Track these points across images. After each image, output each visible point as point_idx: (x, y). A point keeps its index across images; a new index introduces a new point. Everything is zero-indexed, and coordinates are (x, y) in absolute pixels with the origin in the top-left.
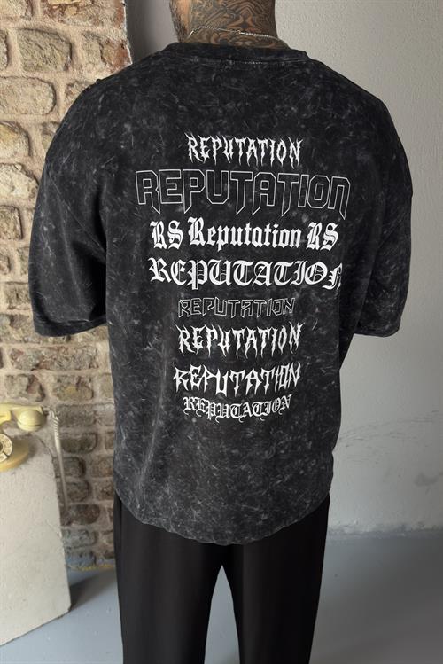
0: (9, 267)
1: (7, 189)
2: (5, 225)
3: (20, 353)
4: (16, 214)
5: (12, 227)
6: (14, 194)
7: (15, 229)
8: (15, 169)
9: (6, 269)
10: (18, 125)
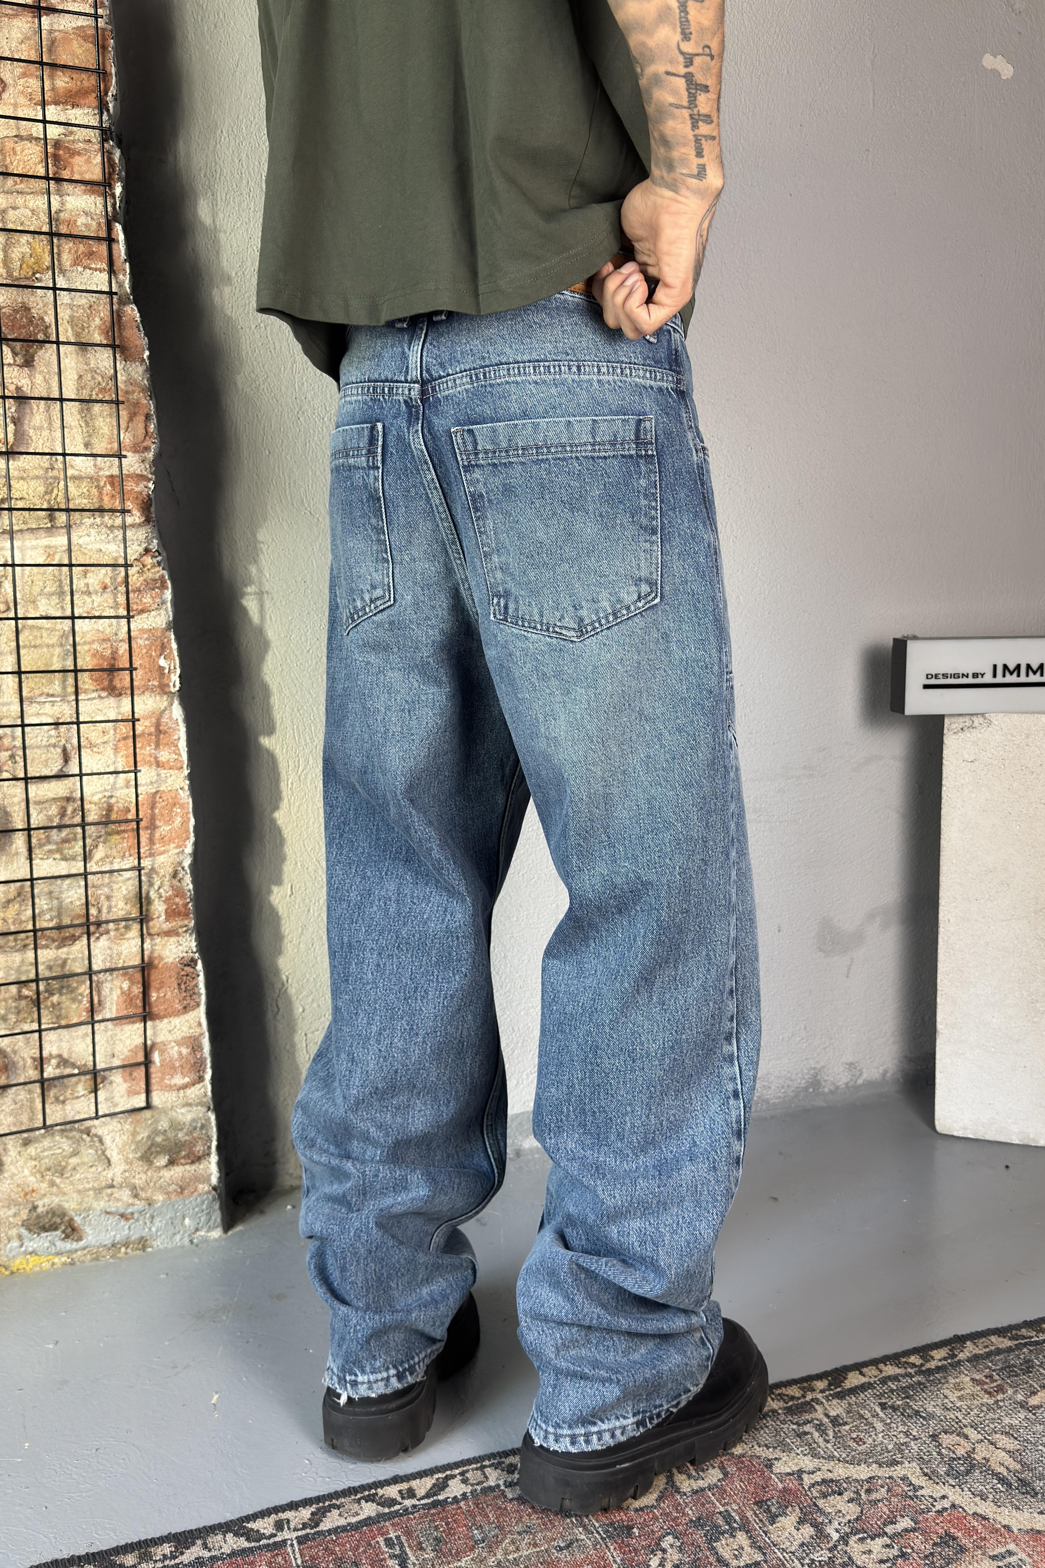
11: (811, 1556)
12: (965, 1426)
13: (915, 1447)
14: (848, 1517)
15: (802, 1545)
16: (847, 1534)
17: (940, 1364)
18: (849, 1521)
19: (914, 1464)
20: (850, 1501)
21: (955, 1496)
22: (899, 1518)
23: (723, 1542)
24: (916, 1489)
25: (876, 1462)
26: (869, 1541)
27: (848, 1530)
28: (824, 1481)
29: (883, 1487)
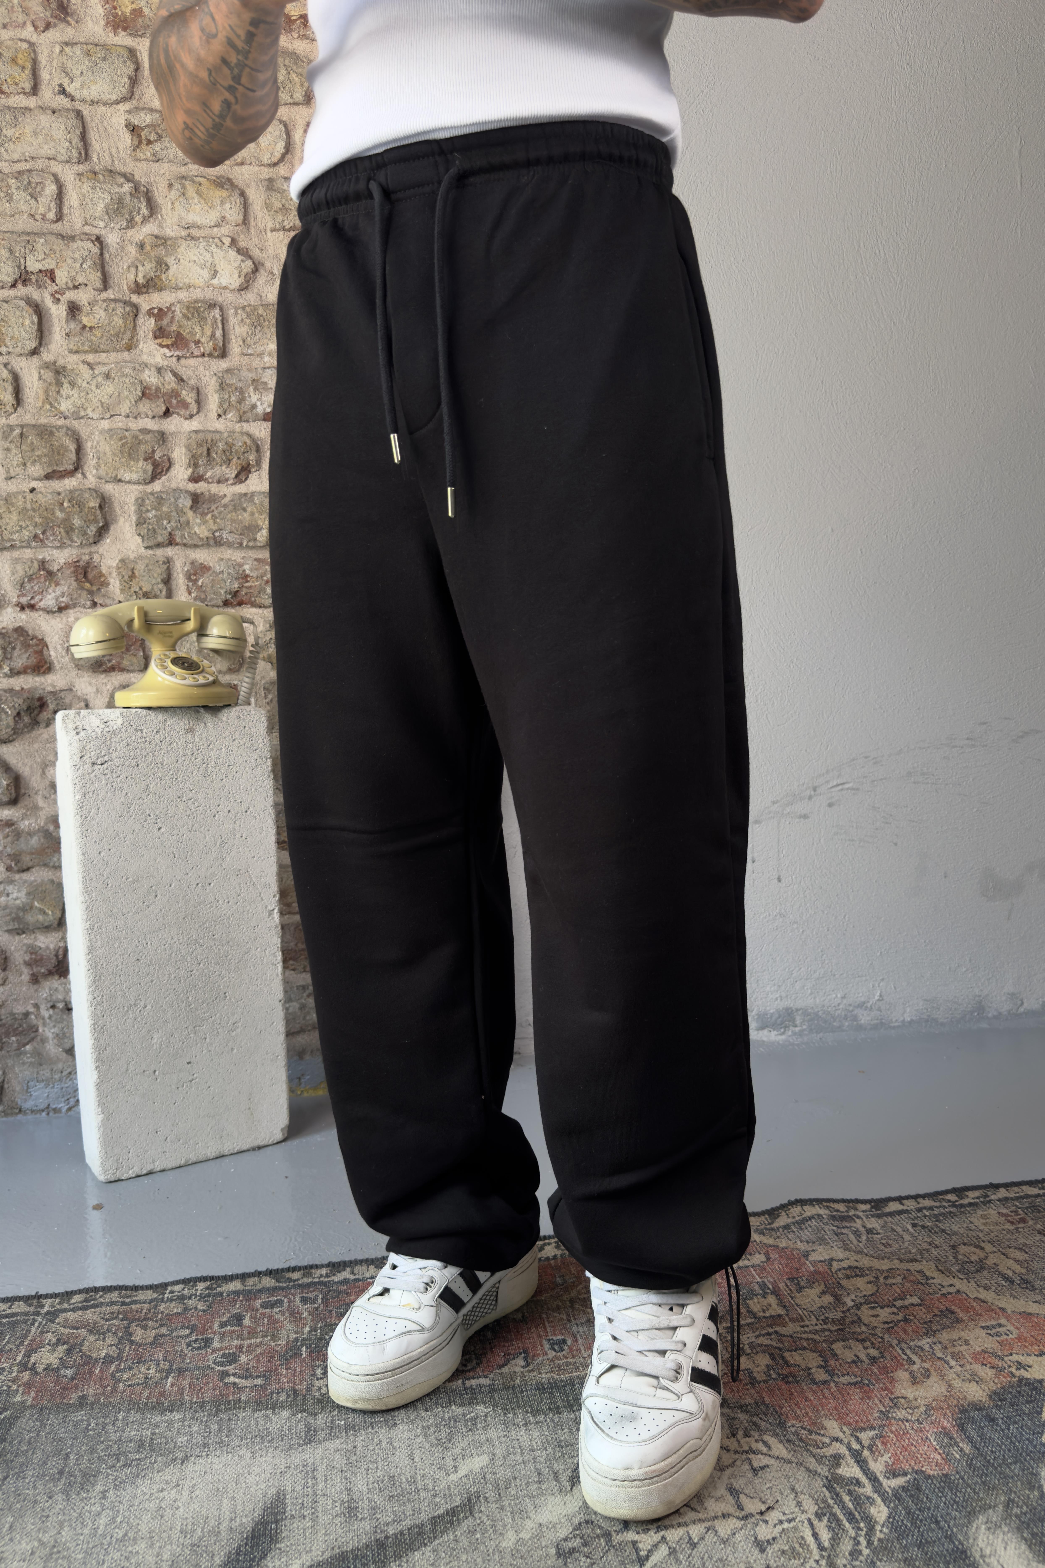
0: (198, 402)
1: (205, 274)
2: (197, 329)
3: (204, 569)
4: (216, 312)
5: (209, 333)
6: (215, 282)
7: (213, 336)
8: (219, 244)
9: (193, 407)
10: (229, 180)
11: (827, 1315)
12: (983, 1241)
13: (936, 1253)
14: (865, 1293)
15: (822, 1307)
16: (861, 1304)
17: (972, 1201)
18: (865, 1296)
19: (931, 1263)
20: (869, 1282)
21: (959, 1285)
22: (908, 1297)
23: (756, 1300)
24: (928, 1278)
25: (898, 1259)
26: (878, 1309)
27: (863, 1301)
28: (850, 1267)
29: (899, 1275)
